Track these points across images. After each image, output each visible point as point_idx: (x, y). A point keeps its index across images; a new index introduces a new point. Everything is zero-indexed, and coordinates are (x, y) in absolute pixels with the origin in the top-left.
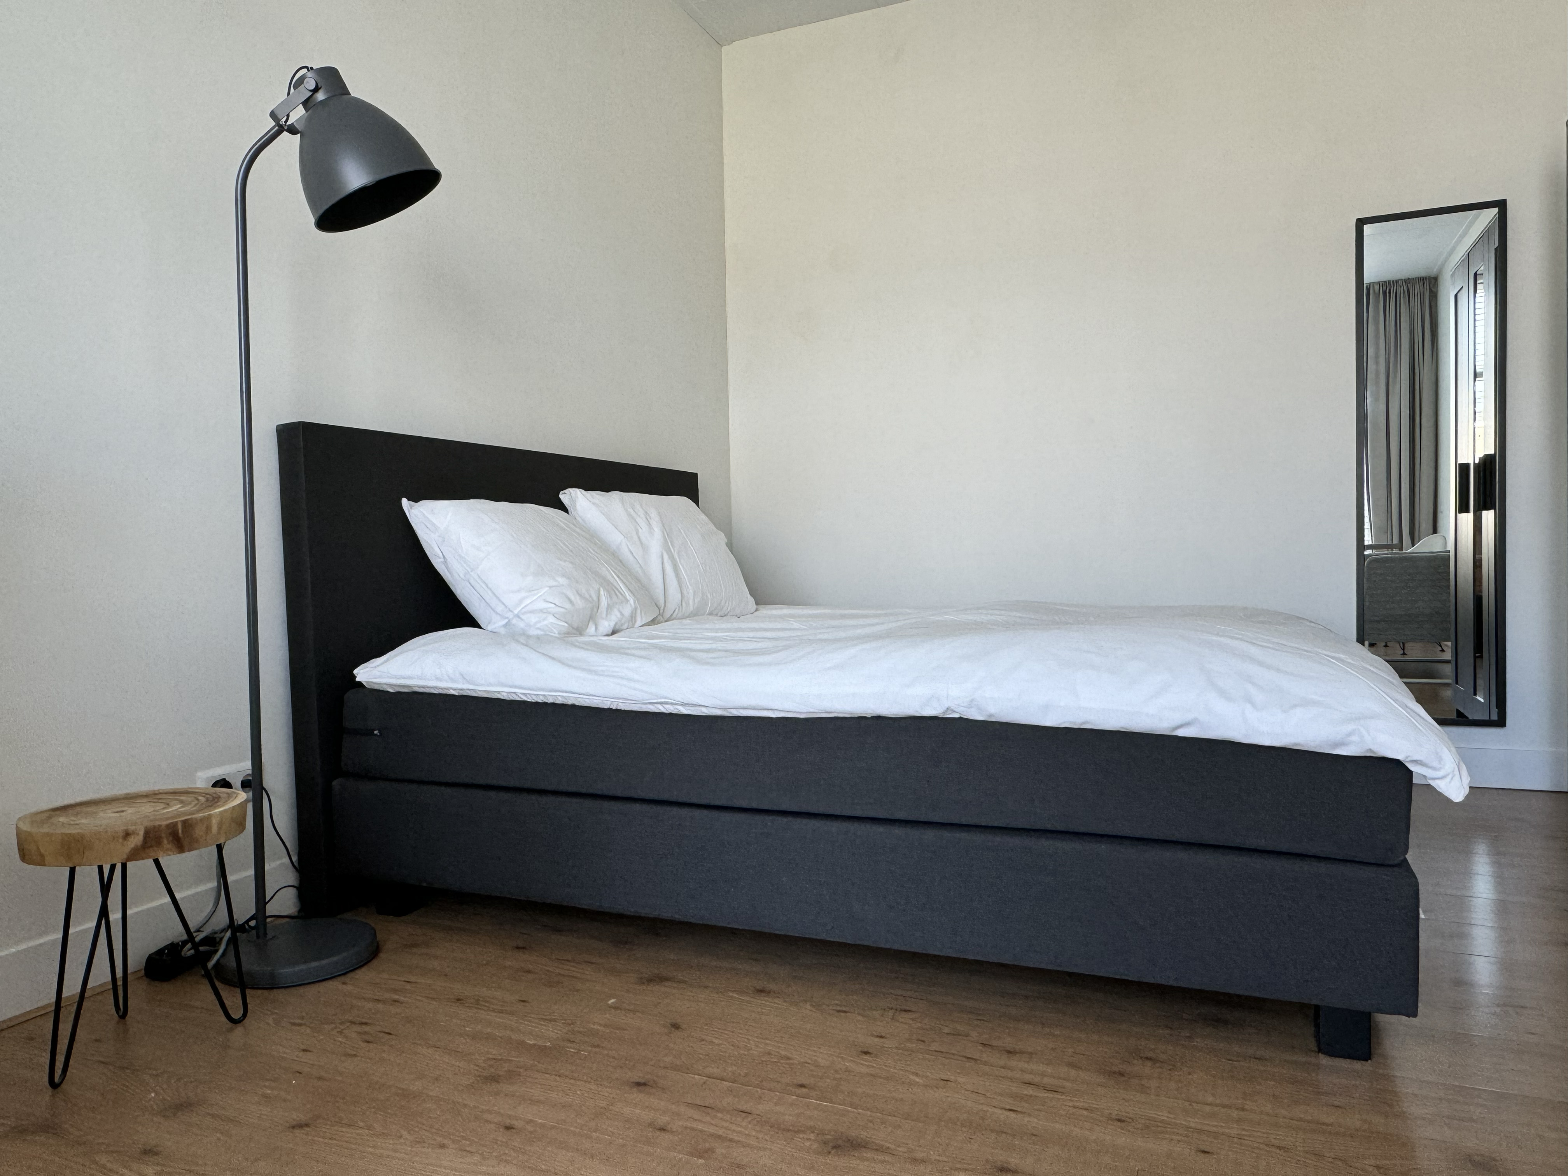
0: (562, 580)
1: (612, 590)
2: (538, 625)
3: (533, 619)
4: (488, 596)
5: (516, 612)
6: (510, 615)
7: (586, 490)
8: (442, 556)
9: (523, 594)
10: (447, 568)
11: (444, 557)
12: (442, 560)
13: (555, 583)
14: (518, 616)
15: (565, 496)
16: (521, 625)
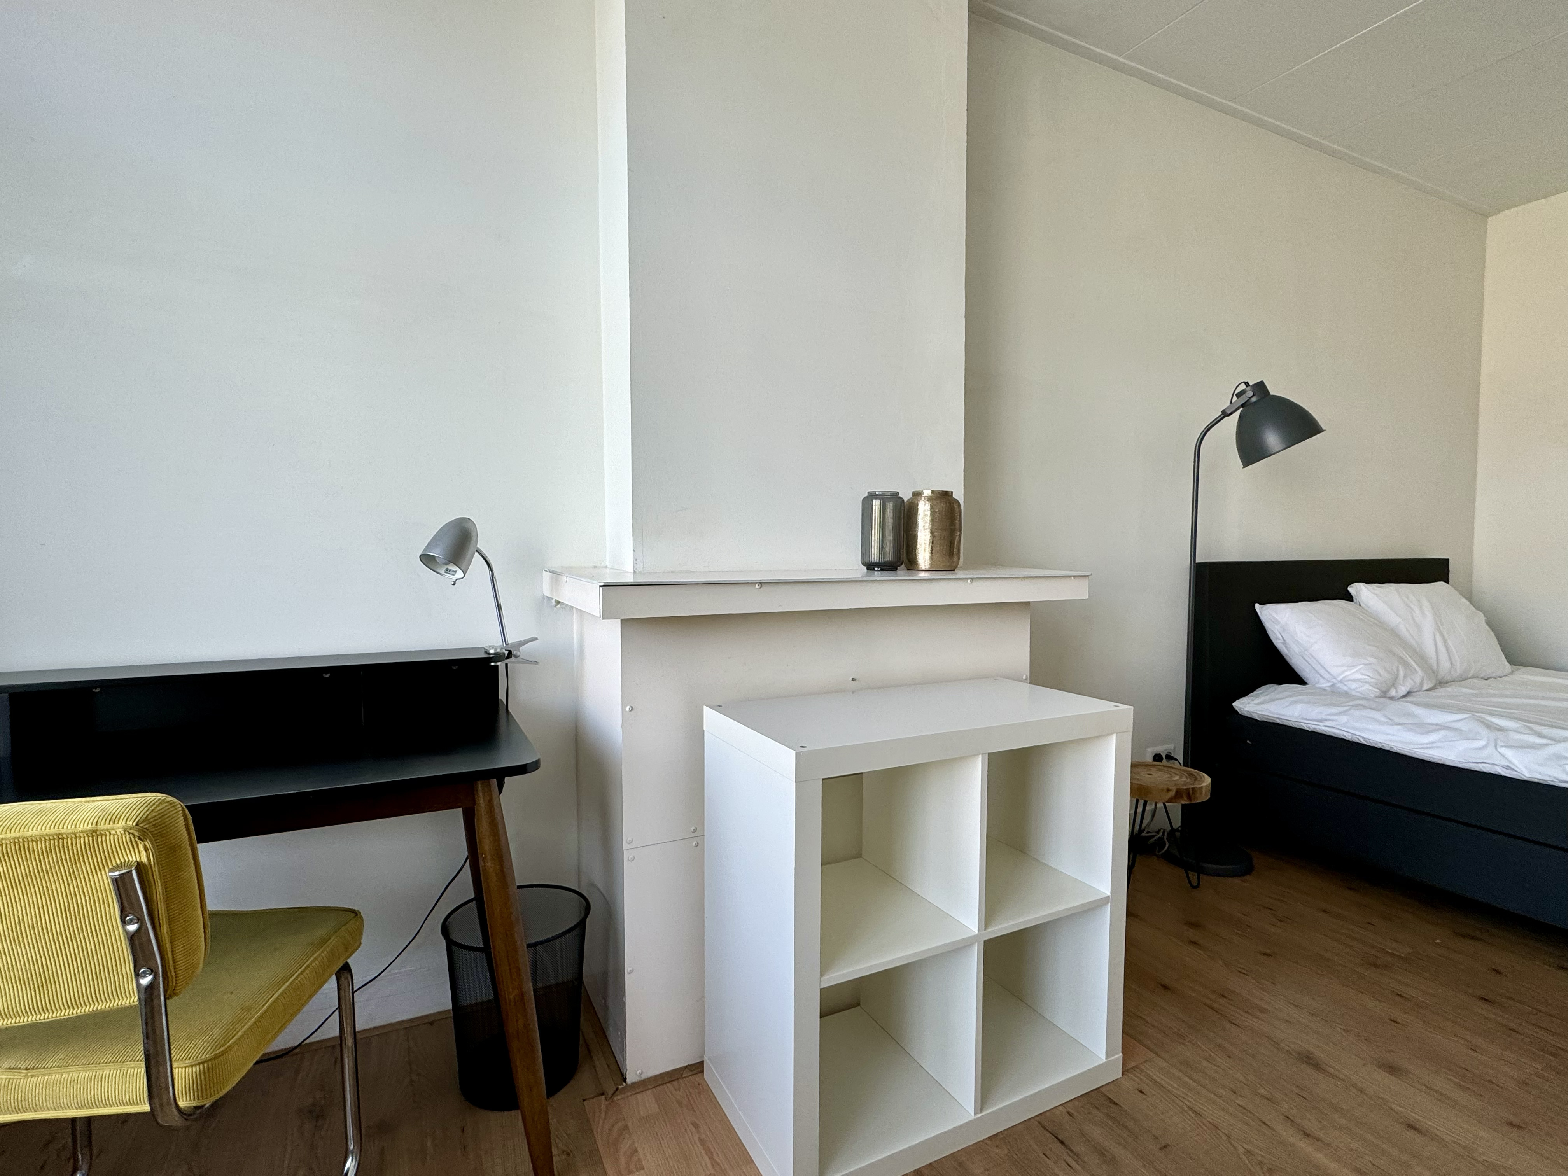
0: (1372, 660)
1: (1406, 665)
2: (1358, 690)
3: (1354, 686)
4: (1318, 668)
5: (1339, 679)
6: (1334, 680)
7: (1367, 583)
8: (1281, 637)
9: (1345, 668)
10: (1286, 647)
11: (1284, 640)
12: (1282, 641)
13: (1367, 662)
14: (1341, 682)
15: (1352, 589)
16: (1345, 688)
